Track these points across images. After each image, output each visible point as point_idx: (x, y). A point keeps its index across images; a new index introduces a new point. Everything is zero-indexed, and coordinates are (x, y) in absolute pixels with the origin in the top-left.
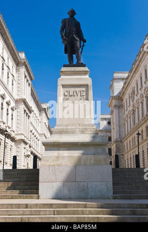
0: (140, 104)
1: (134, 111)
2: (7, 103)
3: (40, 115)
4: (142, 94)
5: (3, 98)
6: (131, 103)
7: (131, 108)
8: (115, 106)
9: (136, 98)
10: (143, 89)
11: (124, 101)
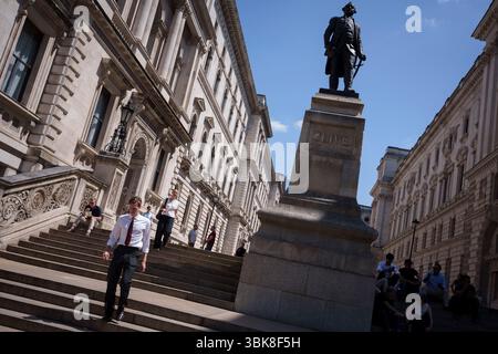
0: (421, 200)
1: (409, 207)
4: (426, 184)
6: (407, 196)
7: (405, 203)
8: (381, 196)
9: (415, 188)
10: (429, 177)
11: (396, 191)
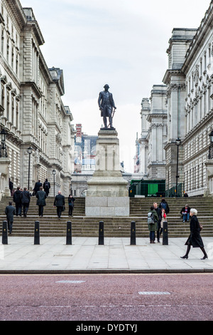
2: (8, 88)
3: (49, 91)
5: (3, 81)
8: (173, 86)
